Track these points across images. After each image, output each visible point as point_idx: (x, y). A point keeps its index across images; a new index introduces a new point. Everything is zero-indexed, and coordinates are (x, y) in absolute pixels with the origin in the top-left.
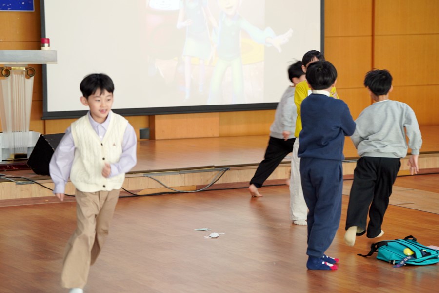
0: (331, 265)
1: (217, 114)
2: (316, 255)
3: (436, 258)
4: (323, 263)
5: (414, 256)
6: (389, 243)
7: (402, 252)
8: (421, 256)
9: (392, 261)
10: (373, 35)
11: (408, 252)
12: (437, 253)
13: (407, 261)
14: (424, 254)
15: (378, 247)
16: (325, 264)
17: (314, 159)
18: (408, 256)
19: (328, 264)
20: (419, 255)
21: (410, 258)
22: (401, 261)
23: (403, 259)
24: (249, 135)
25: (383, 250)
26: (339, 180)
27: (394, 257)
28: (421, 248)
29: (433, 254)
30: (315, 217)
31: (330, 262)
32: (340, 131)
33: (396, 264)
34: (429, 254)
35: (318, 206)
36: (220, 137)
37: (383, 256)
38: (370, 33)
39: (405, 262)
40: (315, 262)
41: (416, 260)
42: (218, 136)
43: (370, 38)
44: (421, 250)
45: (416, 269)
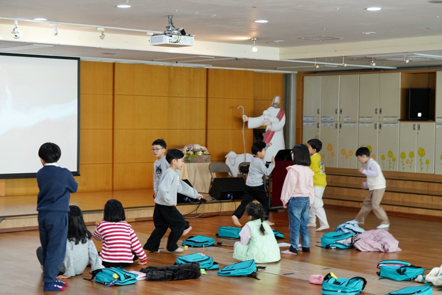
0: (61, 287)
1: (4, 180)
2: (50, 281)
3: (134, 279)
4: (55, 286)
5: (119, 279)
6: (103, 270)
7: (111, 276)
8: (124, 278)
9: (105, 283)
10: (113, 129)
11: (116, 276)
12: (135, 276)
13: (115, 282)
14: (127, 277)
15: (96, 273)
16: (57, 287)
17: (47, 211)
18: (115, 279)
19: (58, 286)
20: (123, 278)
21: (116, 280)
22: (110, 283)
23: (112, 281)
24: (26, 195)
25: (99, 275)
26: (65, 226)
27: (106, 280)
28: (124, 273)
29: (133, 277)
30: (47, 253)
31: (60, 285)
32: (66, 190)
33: (107, 285)
34: (130, 277)
35: (49, 245)
36: (6, 196)
37: (99, 280)
38: (111, 127)
39: (113, 283)
40: (49, 286)
41: (120, 282)
42: (4, 195)
43: (111, 131)
44: (124, 275)
45: (121, 288)
